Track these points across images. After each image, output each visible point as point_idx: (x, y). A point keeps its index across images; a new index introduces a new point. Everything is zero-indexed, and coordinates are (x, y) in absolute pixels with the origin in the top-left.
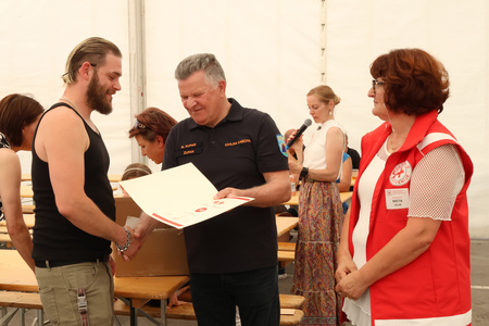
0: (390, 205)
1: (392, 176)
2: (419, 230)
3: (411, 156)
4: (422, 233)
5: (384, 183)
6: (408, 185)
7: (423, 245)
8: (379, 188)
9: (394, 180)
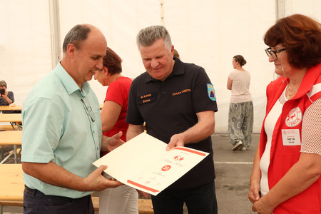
0: (286, 142)
1: (287, 118)
2: (309, 164)
3: (302, 103)
4: (312, 166)
5: (281, 124)
6: (300, 127)
7: (312, 176)
8: (278, 128)
9: (289, 122)
